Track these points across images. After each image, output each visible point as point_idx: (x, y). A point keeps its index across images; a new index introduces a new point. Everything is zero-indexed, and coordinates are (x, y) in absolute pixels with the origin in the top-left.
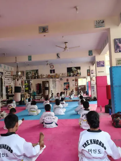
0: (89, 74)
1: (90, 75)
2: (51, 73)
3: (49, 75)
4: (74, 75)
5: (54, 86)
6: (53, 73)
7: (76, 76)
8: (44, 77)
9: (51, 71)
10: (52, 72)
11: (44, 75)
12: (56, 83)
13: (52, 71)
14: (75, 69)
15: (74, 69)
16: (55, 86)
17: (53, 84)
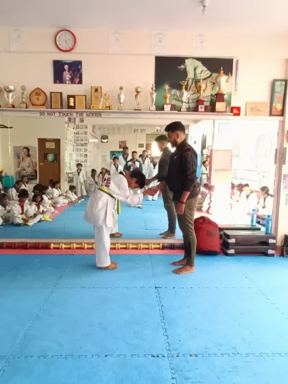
0: (279, 107)
1: (282, 113)
2: (58, 78)
3: (38, 92)
4: (199, 102)
6: (72, 81)
7: (212, 109)
8: (11, 99)
9: (58, 67)
10: (67, 75)
11: (10, 91)
12: (86, 150)
13: (67, 70)
14: (201, 67)
15: (193, 69)
16: (84, 158)
17: (77, 150)
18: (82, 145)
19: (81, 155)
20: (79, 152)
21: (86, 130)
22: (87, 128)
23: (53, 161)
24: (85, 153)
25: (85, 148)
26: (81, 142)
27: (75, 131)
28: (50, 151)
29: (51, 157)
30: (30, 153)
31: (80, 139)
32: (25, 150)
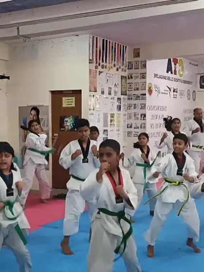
5: (133, 121)
12: (143, 107)
16: (139, 122)
17: (130, 106)
18: (137, 97)
19: (135, 115)
20: (132, 111)
21: (143, 71)
22: (145, 66)
23: (72, 130)
24: (142, 111)
25: (142, 102)
26: (137, 92)
27: (125, 74)
28: (69, 111)
29: (69, 123)
30: (40, 117)
31: (133, 86)
32: (33, 112)
